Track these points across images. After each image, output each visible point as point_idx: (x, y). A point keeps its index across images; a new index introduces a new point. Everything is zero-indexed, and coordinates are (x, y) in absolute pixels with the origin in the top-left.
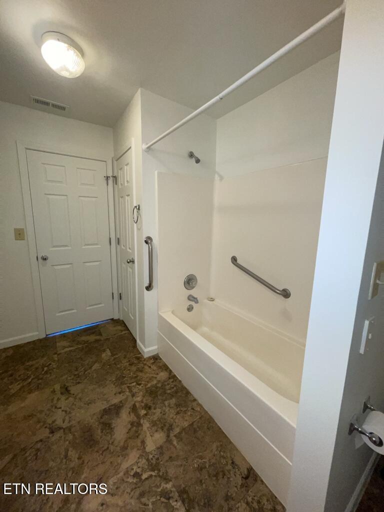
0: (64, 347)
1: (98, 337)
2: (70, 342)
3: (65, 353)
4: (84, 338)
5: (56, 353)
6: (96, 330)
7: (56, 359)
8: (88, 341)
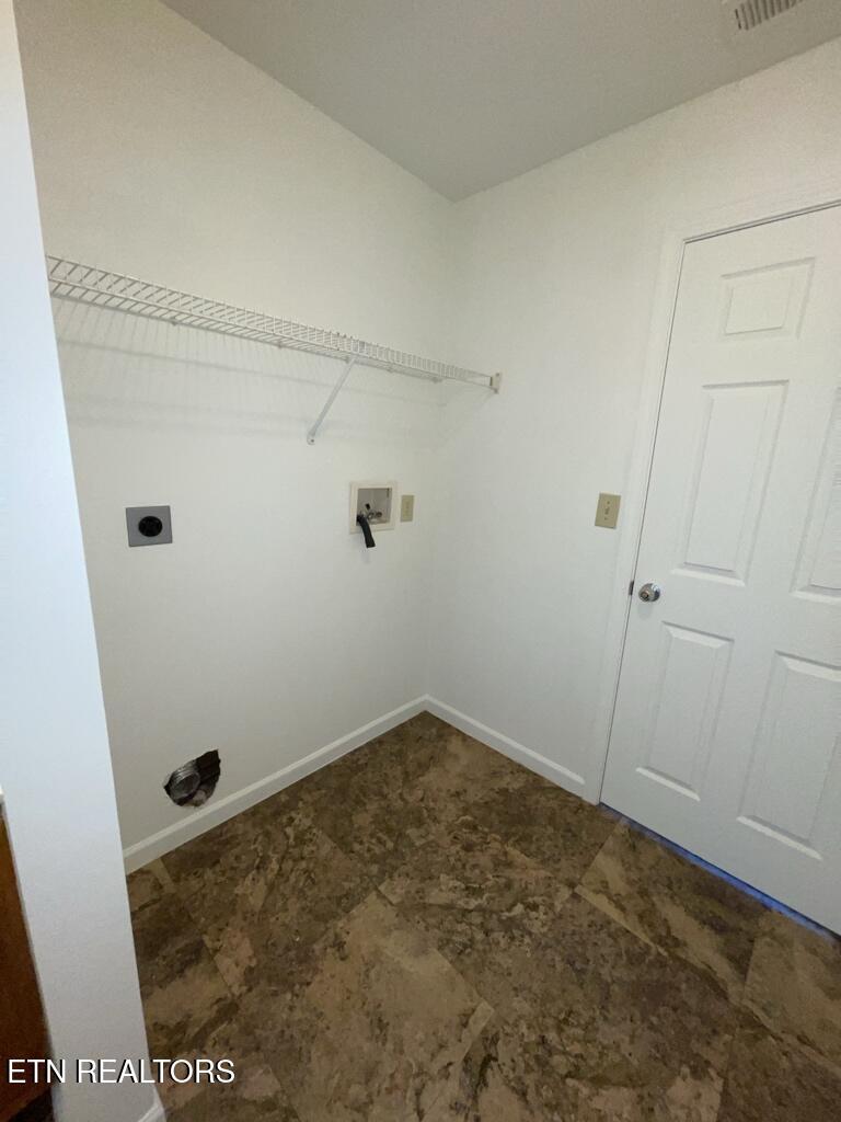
0: (604, 888)
1: (723, 969)
2: (630, 882)
3: (593, 910)
4: (676, 917)
5: (571, 885)
6: (743, 924)
7: (558, 907)
8: (677, 943)
